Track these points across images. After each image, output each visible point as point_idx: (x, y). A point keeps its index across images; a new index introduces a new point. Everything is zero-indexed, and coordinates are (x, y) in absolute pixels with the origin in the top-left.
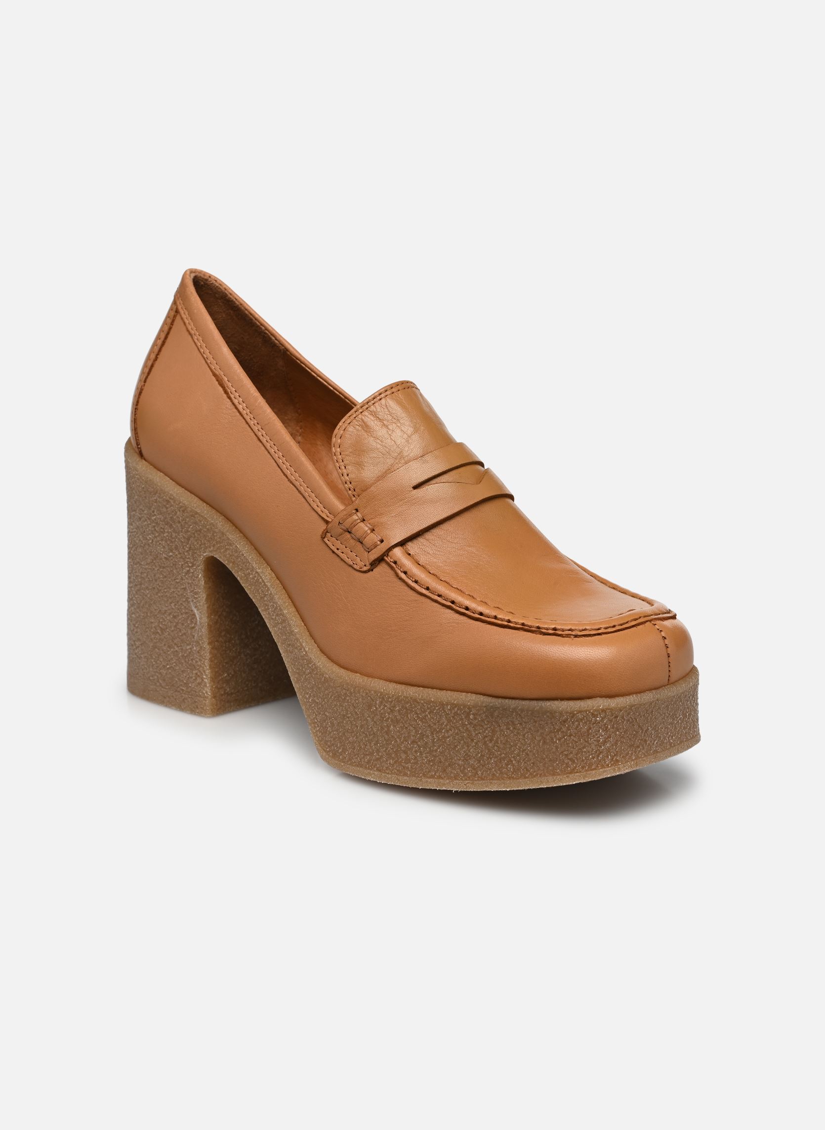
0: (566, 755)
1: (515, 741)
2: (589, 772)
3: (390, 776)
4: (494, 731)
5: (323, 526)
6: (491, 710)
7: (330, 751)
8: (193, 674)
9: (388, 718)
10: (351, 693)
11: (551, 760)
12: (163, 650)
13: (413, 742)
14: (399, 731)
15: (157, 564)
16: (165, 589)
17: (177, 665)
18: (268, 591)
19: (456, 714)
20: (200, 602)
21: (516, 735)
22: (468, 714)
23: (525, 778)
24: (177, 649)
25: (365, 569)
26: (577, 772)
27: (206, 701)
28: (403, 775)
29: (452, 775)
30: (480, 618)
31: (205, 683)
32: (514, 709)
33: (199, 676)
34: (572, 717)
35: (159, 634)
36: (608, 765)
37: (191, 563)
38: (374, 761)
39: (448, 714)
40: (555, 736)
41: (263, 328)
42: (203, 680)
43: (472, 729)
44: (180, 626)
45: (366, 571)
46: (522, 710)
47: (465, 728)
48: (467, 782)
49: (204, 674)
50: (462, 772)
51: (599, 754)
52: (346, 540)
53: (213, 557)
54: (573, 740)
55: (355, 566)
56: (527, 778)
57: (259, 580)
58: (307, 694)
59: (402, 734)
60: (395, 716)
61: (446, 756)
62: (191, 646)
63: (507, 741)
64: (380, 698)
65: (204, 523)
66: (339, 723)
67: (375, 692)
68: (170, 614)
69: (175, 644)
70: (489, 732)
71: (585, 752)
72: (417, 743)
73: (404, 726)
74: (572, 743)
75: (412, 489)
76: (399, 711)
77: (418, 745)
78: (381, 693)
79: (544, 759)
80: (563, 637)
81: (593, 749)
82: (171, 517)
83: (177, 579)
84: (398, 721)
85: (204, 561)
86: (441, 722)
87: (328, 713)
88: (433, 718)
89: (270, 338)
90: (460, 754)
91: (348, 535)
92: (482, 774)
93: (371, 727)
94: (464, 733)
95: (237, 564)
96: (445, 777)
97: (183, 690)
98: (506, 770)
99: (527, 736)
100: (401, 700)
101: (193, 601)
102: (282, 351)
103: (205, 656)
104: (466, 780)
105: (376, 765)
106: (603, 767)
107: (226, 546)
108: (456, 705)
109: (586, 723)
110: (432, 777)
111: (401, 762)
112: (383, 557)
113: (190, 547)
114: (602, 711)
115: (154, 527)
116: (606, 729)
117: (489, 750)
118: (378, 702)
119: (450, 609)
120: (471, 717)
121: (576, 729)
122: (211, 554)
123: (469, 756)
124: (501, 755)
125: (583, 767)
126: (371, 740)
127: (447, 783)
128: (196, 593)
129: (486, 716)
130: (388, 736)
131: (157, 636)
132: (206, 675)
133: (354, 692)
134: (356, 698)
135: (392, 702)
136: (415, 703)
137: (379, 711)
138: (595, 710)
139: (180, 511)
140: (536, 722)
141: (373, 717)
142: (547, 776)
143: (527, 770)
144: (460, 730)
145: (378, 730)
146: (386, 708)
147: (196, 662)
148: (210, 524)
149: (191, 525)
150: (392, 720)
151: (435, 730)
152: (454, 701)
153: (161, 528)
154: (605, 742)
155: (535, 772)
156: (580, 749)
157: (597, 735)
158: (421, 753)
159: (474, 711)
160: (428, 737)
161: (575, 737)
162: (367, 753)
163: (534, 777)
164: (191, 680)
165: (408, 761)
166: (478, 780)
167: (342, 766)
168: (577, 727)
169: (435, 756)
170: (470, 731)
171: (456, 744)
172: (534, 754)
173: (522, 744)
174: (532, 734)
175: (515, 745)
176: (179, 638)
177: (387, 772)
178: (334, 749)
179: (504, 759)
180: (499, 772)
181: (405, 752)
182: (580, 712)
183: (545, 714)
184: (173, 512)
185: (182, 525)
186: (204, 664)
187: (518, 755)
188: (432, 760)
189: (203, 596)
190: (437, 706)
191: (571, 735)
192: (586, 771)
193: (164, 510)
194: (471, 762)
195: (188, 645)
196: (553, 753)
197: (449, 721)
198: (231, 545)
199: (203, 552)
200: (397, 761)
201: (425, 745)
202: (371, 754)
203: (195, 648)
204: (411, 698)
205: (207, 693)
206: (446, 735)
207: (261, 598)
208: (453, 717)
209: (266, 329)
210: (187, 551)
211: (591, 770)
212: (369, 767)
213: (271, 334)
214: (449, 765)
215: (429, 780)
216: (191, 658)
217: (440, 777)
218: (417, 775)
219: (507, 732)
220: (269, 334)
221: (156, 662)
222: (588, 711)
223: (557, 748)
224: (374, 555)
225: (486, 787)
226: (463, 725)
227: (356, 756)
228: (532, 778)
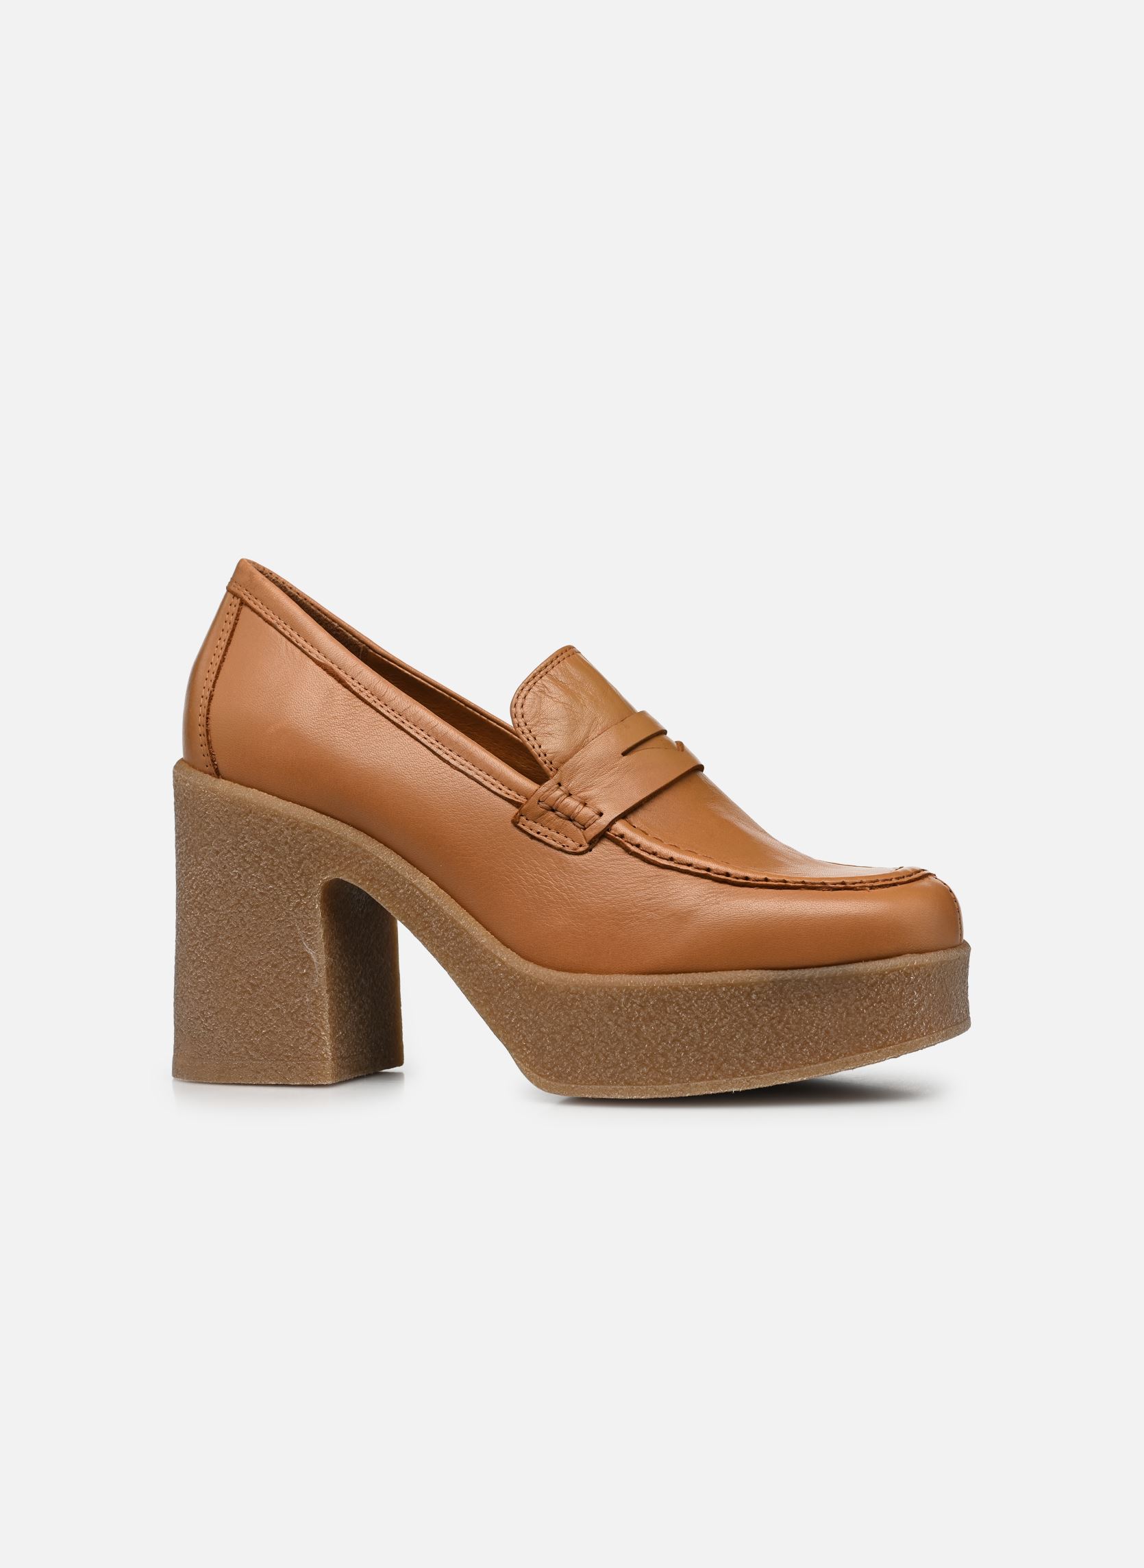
0: (876, 1026)
1: (811, 1017)
2: (904, 1044)
3: (645, 1087)
4: (783, 1010)
5: (514, 810)
6: (779, 986)
7: (551, 1075)
8: (305, 1033)
9: (638, 1018)
10: (582, 996)
11: (857, 1035)
12: (255, 1012)
13: (674, 1041)
14: (654, 1031)
15: (246, 905)
16: (260, 933)
17: (279, 1027)
18: (430, 904)
19: (733, 996)
20: (316, 940)
21: (812, 1011)
22: (749, 995)
23: (826, 1061)
24: (278, 1006)
25: (581, 849)
26: (890, 1045)
27: (325, 1063)
28: (663, 1084)
29: (730, 1072)
30: (746, 883)
31: (324, 1041)
32: (810, 979)
33: (313, 1034)
34: (882, 979)
35: (249, 994)
36: (923, 1034)
37: (303, 892)
38: (619, 1073)
39: (722, 999)
40: (862, 1004)
41: (336, 625)
42: (320, 1038)
43: (753, 1011)
44: (284, 976)
45: (583, 852)
46: (820, 979)
47: (745, 1012)
48: (750, 1077)
49: (321, 1030)
50: (743, 1066)
51: (913, 1021)
52: (548, 821)
53: (338, 880)
54: (884, 1007)
55: (567, 849)
56: (829, 1060)
57: (414, 893)
58: (507, 1014)
59: (658, 1033)
60: (648, 1013)
61: (721, 1050)
62: (301, 999)
63: (801, 1019)
64: (625, 994)
65: (326, 838)
66: (564, 1037)
67: (618, 988)
68: (267, 964)
69: (276, 1000)
70: (777, 1012)
71: (898, 1019)
72: (679, 1041)
73: (661, 1023)
74: (882, 1011)
75: (621, 755)
76: (653, 1005)
77: (681, 1043)
78: (627, 988)
79: (849, 1035)
80: (857, 890)
81: (907, 1016)
82: (273, 840)
83: (281, 916)
84: (652, 1019)
85: (322, 887)
86: (713, 1009)
87: (545, 1028)
88: (702, 1007)
89: (347, 636)
90: (740, 1045)
91: (552, 815)
92: (770, 1065)
93: (614, 1033)
94: (743, 1018)
95: (378, 880)
96: (720, 1076)
97: (287, 1057)
98: (802, 1056)
99: (827, 1010)
100: (657, 991)
101: (305, 940)
102: (362, 650)
103: (324, 1008)
104: (748, 1075)
105: (623, 1078)
106: (918, 1036)
107: (359, 861)
108: (732, 986)
109: (898, 984)
110: (703, 1079)
111: (659, 1068)
112: (605, 832)
113: (303, 872)
114: (916, 969)
115: (243, 857)
116: (919, 992)
117: (777, 1034)
118: (623, 1000)
119: (706, 878)
120: (754, 996)
121: (887, 993)
122: (335, 877)
123: (751, 1046)
124: (793, 1037)
125: (897, 1038)
126: (614, 1049)
127: (724, 1083)
128: (310, 930)
129: (774, 992)
130: (638, 1039)
131: (246, 996)
132: (325, 1031)
133: (587, 994)
134: (591, 1001)
135: (643, 996)
136: (677, 992)
137: (625, 1011)
138: (908, 968)
139: (288, 829)
140: (837, 991)
141: (616, 1020)
142: (853, 1055)
143: (828, 1051)
144: (738, 1016)
145: (624, 1034)
146: (634, 1005)
147: (310, 1016)
148: (336, 838)
149: (305, 844)
150: (644, 1019)
151: (704, 1020)
152: (731, 981)
153: (256, 856)
154: (919, 1006)
155: (837, 1051)
156: (891, 1017)
157: (910, 997)
158: (686, 1053)
159: (757, 989)
160: (694, 1030)
161: (885, 1003)
162: (610, 1066)
163: (838, 1058)
164: (302, 1041)
165: (667, 1065)
166: (764, 1073)
167: (573, 1088)
168: (888, 990)
169: (705, 1053)
170: (751, 1015)
171: (733, 1034)
172: (836, 1030)
173: (820, 1020)
174: (832, 1006)
175: (812, 1023)
176: (283, 992)
177: (641, 1083)
178: (558, 1071)
179: (797, 1042)
180: (791, 1059)
181: (663, 1055)
182: (892, 971)
183: (849, 979)
184: (277, 832)
185: (290, 846)
186: (323, 1018)
187: (815, 1034)
188: (701, 1059)
189: (320, 932)
190: (707, 991)
191: (880, 1002)
192: (900, 1042)
193: (263, 832)
194: (755, 1052)
195: (296, 998)
196: (860, 1025)
197: (723, 1006)
198: (368, 857)
199: (322, 876)
200: (654, 1067)
201: (691, 1043)
202: (616, 1065)
203: (308, 1000)
204: (671, 987)
205: (326, 1053)
206: (720, 1024)
207: (418, 915)
208: (729, 1001)
209: (340, 625)
210: (297, 878)
211: (906, 1041)
212: (613, 1082)
213: (347, 631)
214: (725, 1061)
215: (699, 1083)
216: (302, 1013)
217: (713, 1078)
218: (682, 1080)
219: (801, 1008)
220: (345, 631)
221: (243, 1030)
222: (900, 969)
223: (864, 1018)
224: (592, 833)
225: (776, 1079)
226: (743, 1008)
227: (594, 1072)
228: (835, 1059)
